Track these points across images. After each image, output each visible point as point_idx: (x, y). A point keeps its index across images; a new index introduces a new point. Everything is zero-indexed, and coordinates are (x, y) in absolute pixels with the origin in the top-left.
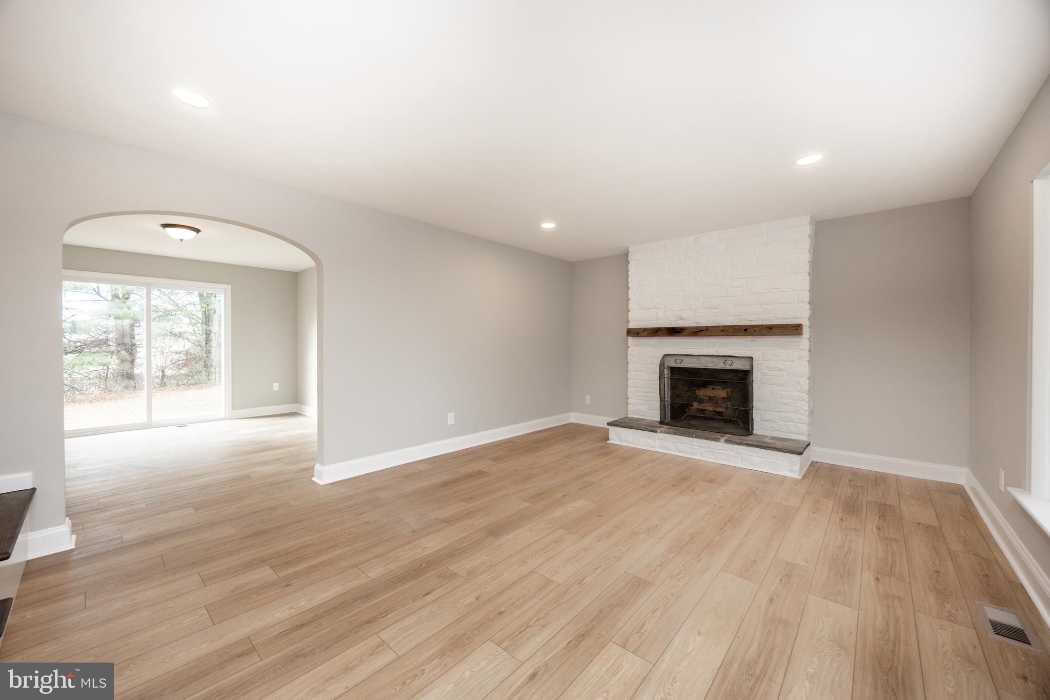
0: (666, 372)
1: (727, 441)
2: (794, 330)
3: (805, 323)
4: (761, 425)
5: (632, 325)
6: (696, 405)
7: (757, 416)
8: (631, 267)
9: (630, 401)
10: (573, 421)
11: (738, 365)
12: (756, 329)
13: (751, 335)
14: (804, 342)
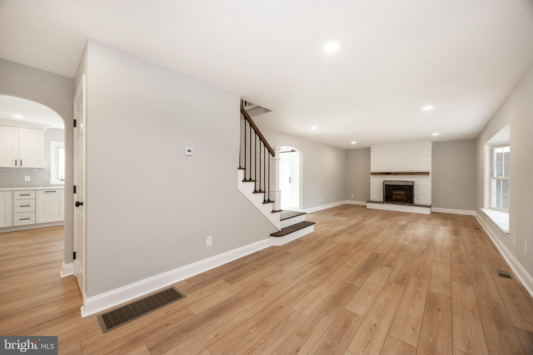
0: (384, 186)
1: (408, 205)
2: (427, 173)
3: (430, 172)
4: (416, 201)
5: (372, 171)
6: (394, 196)
7: (415, 199)
8: (371, 153)
9: (371, 195)
10: (346, 203)
11: (410, 184)
12: (415, 173)
13: (414, 175)
14: (430, 177)
